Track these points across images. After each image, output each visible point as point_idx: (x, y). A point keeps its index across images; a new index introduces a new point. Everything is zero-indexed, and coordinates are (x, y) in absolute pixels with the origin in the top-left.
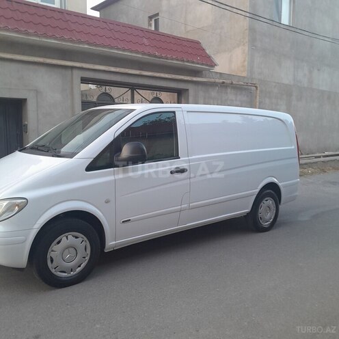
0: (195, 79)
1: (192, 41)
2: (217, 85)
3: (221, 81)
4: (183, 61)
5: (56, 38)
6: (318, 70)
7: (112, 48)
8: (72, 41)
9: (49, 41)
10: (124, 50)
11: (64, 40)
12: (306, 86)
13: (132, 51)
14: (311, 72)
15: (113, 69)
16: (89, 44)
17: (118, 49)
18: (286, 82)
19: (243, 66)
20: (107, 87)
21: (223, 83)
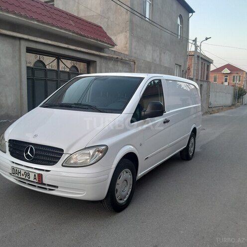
0: (101, 54)
1: (98, 26)
2: (112, 60)
3: (116, 57)
4: (97, 40)
5: (15, 14)
6: (164, 53)
7: (53, 26)
8: (26, 17)
9: (10, 15)
10: (61, 28)
11: (21, 16)
12: (158, 63)
13: (66, 30)
14: (160, 54)
15: (50, 42)
16: (38, 21)
17: (58, 27)
18: (148, 60)
19: (126, 47)
20: (41, 56)
21: (117, 58)
